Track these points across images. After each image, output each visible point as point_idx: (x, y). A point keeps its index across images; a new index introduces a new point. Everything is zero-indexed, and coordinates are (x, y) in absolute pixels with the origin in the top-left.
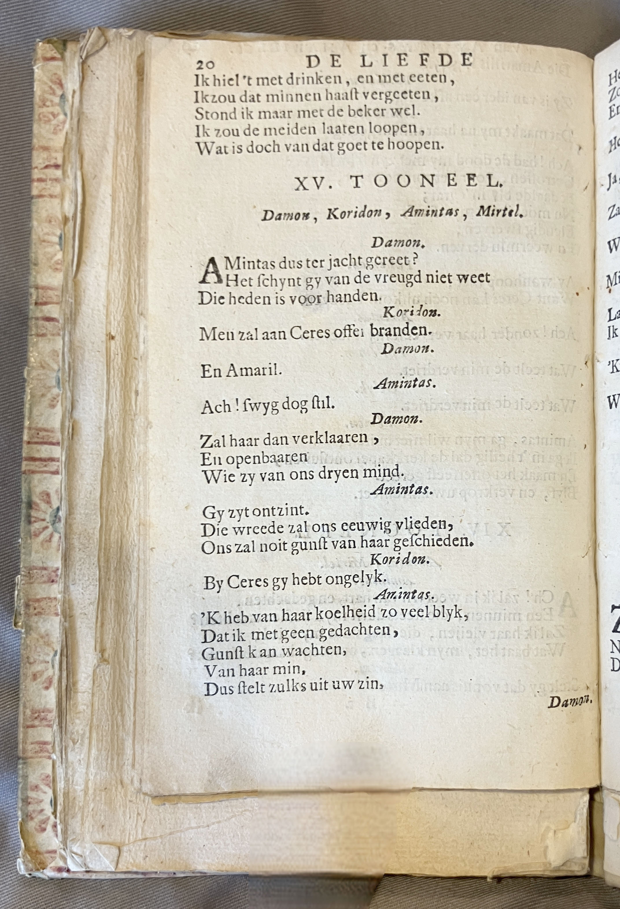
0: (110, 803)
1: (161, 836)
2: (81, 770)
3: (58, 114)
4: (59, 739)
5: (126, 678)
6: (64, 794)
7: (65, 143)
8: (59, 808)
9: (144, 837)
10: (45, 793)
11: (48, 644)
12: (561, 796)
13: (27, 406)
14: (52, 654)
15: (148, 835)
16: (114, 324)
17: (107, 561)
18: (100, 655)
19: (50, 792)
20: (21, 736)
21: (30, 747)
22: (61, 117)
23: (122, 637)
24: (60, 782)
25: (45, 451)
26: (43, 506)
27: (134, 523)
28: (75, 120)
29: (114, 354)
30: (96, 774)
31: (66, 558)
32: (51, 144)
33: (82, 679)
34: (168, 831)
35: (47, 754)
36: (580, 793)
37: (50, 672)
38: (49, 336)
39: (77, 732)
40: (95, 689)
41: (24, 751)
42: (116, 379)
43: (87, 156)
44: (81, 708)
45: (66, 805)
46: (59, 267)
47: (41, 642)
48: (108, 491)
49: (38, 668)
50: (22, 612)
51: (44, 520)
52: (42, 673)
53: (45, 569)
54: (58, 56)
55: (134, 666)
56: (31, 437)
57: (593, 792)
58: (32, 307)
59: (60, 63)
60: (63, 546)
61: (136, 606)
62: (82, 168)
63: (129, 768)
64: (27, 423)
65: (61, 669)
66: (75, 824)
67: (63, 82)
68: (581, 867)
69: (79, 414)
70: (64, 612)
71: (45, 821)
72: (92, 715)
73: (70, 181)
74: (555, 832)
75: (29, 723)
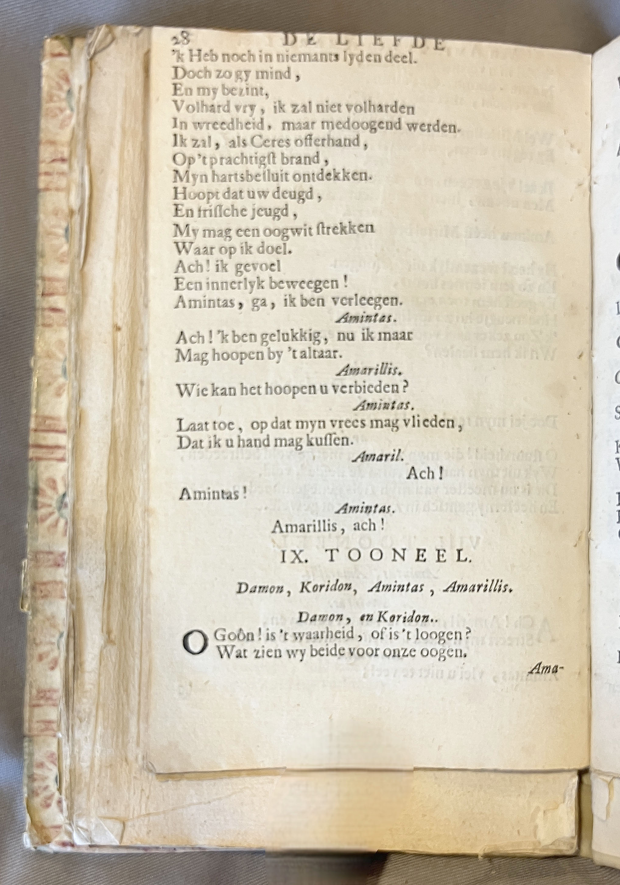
0: (114, 779)
1: (164, 812)
2: (86, 747)
3: (65, 109)
4: (65, 717)
5: (132, 658)
6: (70, 771)
7: (72, 138)
8: (64, 785)
9: (147, 812)
10: (51, 770)
11: (54, 626)
12: (551, 776)
13: (34, 394)
14: (57, 635)
15: (152, 811)
16: (121, 315)
17: (114, 546)
18: (107, 636)
19: (55, 770)
20: (27, 715)
21: (35, 726)
22: (68, 112)
23: (128, 619)
24: (66, 759)
25: (51, 439)
26: (49, 492)
27: (139, 510)
28: (82, 116)
29: (121, 345)
30: (102, 751)
31: (73, 544)
32: (58, 138)
33: (89, 659)
34: (171, 807)
35: (51, 732)
36: (568, 775)
37: (55, 653)
38: (55, 327)
39: (84, 710)
40: (102, 669)
41: (30, 730)
42: (123, 370)
43: (94, 151)
44: (88, 687)
45: (72, 781)
46: (65, 258)
47: (47, 624)
48: (115, 478)
49: (43, 649)
50: (29, 595)
51: (50, 506)
52: (47, 654)
53: (51, 553)
54: (65, 52)
55: (139, 648)
56: (38, 424)
57: (582, 773)
58: (39, 298)
59: (66, 59)
60: (70, 531)
61: (141, 590)
62: (89, 163)
63: (134, 745)
64: (34, 411)
65: (67, 651)
66: (81, 800)
67: (70, 77)
68: (569, 847)
69: (86, 403)
70: (71, 596)
71: (50, 797)
72: (99, 693)
73: (76, 175)
74: (544, 812)
75: (34, 702)
